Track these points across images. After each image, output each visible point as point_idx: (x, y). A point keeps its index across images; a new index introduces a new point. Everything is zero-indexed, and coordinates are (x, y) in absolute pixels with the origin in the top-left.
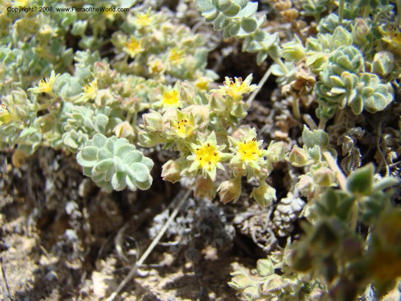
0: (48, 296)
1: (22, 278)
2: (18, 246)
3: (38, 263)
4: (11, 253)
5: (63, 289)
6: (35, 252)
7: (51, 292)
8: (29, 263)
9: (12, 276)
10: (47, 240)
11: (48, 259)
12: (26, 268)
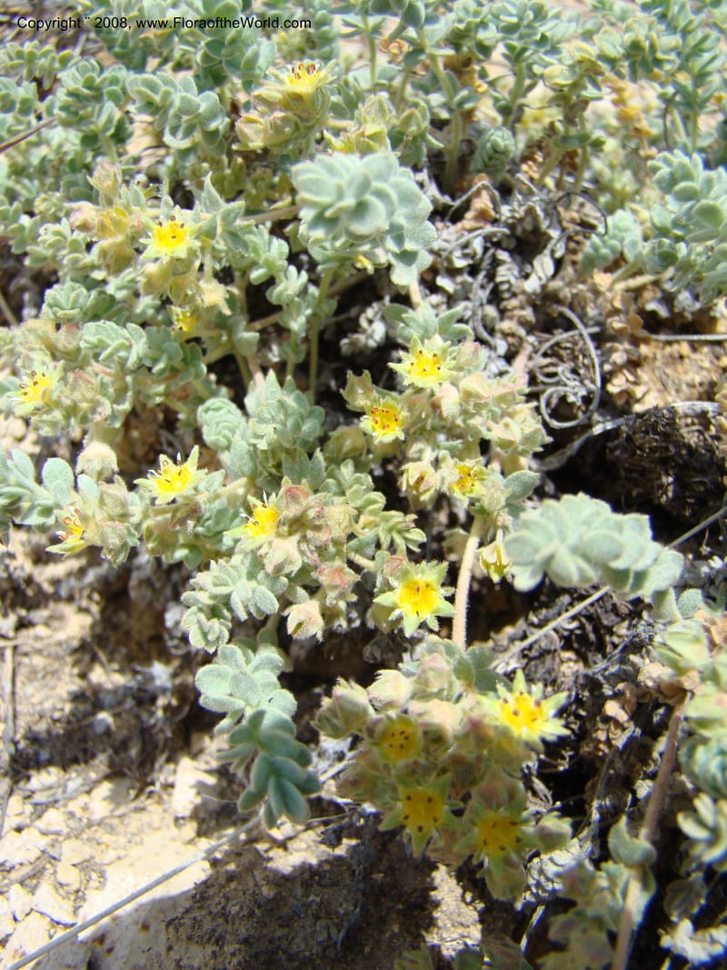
0: (86, 762)
1: (47, 698)
2: (56, 624)
3: (83, 676)
4: (37, 638)
5: (117, 759)
6: (86, 652)
7: (93, 756)
8: (67, 669)
9: (30, 689)
10: (115, 627)
11: (107, 672)
12: (59, 679)
